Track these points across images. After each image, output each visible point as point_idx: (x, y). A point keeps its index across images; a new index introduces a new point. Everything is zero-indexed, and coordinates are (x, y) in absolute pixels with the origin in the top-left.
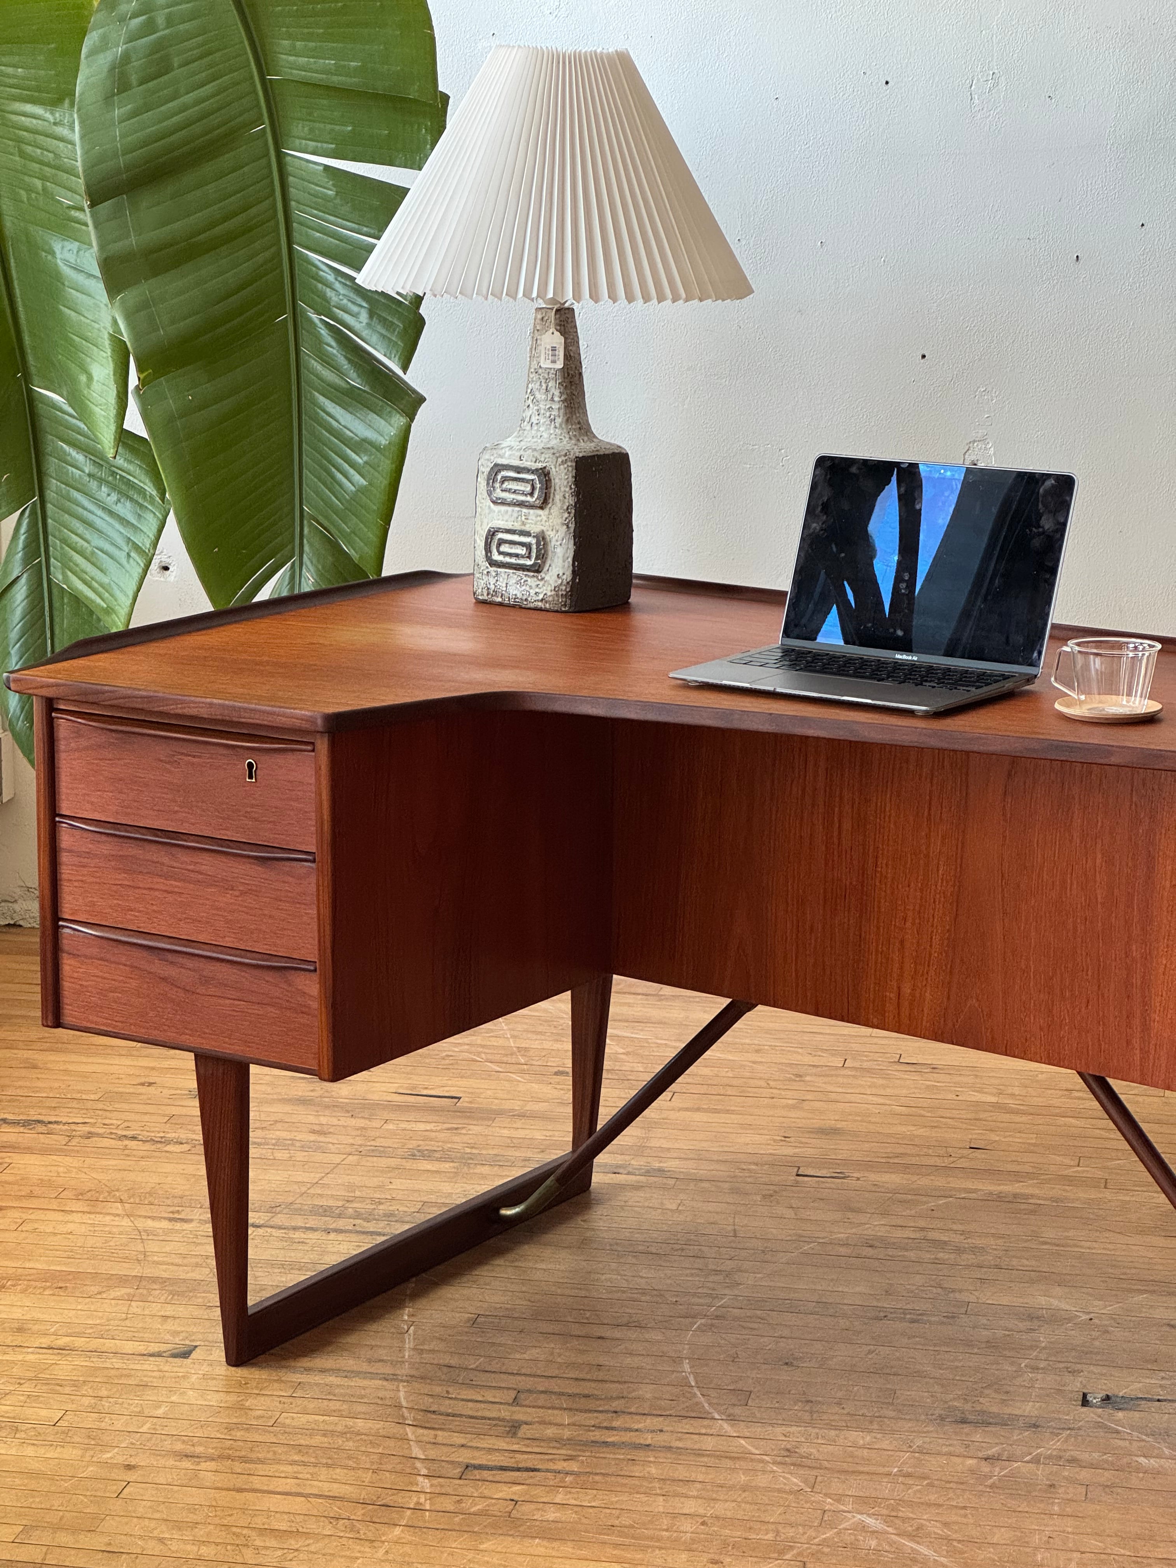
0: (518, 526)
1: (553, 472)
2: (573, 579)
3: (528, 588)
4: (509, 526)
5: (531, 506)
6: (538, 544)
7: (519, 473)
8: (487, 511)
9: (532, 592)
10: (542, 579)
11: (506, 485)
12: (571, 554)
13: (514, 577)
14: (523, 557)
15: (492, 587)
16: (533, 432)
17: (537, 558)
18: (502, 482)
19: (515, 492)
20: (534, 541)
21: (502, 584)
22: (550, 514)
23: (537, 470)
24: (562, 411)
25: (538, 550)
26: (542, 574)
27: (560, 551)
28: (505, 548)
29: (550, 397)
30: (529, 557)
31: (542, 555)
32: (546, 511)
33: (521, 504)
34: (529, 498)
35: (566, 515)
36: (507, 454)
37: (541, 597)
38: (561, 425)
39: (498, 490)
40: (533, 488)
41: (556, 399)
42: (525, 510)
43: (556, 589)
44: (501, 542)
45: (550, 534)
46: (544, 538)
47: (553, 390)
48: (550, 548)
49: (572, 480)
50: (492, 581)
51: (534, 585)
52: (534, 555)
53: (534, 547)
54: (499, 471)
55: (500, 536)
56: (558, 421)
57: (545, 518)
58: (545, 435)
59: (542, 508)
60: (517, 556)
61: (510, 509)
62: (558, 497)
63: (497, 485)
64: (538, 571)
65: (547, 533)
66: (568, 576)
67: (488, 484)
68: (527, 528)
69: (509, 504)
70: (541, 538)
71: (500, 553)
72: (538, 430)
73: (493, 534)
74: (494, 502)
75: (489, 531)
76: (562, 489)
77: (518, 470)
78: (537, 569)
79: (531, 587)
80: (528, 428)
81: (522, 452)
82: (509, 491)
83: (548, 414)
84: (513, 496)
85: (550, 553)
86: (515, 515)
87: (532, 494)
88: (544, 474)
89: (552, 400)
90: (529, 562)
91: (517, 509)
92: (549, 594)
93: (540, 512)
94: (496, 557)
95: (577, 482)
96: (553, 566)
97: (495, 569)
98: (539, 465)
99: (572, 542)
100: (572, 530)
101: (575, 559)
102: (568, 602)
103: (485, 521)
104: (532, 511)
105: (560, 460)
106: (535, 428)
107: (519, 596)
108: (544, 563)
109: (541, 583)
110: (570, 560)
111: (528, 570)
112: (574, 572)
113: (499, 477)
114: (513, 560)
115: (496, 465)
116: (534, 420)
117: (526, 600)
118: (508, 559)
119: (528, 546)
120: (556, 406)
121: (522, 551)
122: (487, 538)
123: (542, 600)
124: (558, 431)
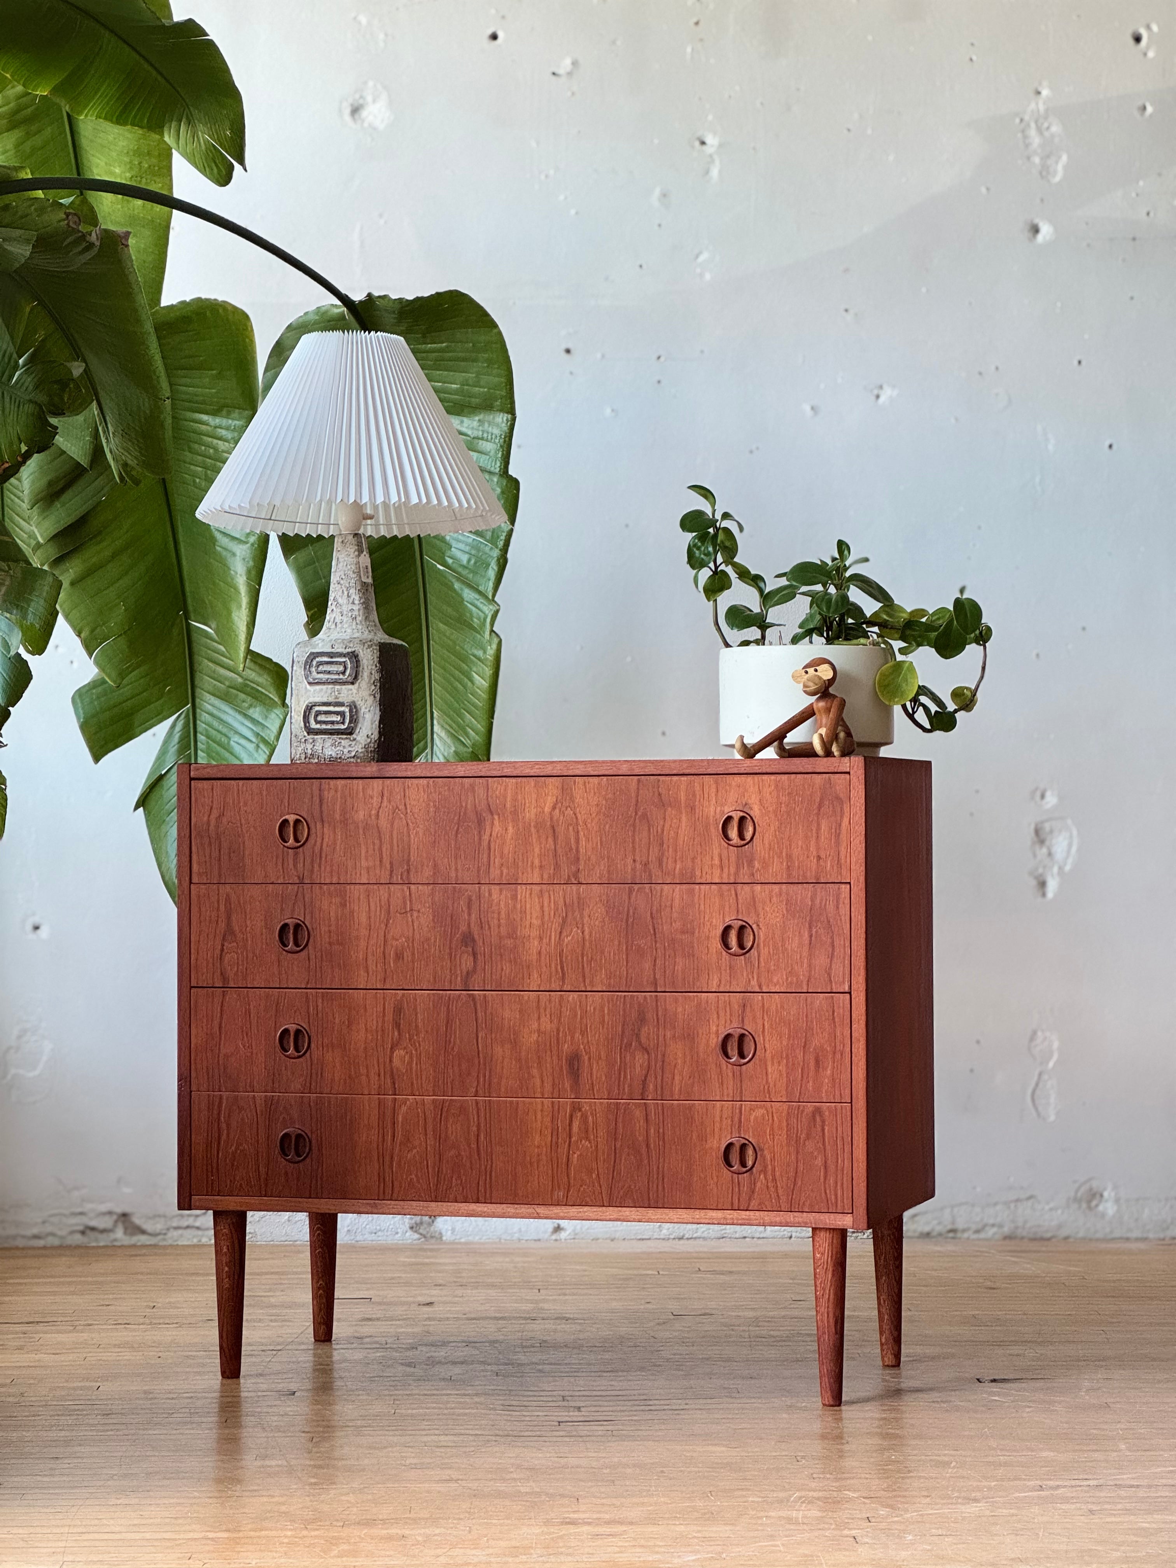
0: (331, 700)
1: (361, 655)
2: (380, 738)
3: (341, 748)
4: (325, 700)
5: (344, 683)
6: (351, 711)
7: (332, 657)
8: (304, 691)
9: (346, 751)
10: (354, 740)
11: (321, 668)
12: (377, 718)
13: (329, 740)
14: (338, 723)
15: (309, 752)
16: (338, 629)
17: (350, 722)
18: (318, 666)
19: (329, 673)
20: (347, 710)
21: (318, 747)
22: (359, 687)
23: (348, 653)
24: (361, 612)
25: (351, 716)
26: (354, 736)
27: (368, 716)
28: (321, 718)
29: (351, 601)
30: (343, 723)
31: (354, 719)
32: (356, 685)
33: (335, 682)
34: (341, 676)
35: (373, 687)
36: (320, 645)
37: (353, 754)
38: (361, 622)
39: (314, 674)
40: (345, 668)
41: (357, 602)
42: (337, 687)
43: (366, 747)
44: (318, 713)
45: (360, 703)
46: (355, 707)
47: (353, 596)
48: (361, 714)
49: (376, 660)
50: (309, 746)
51: (347, 745)
52: (347, 721)
53: (348, 714)
54: (315, 658)
55: (317, 708)
56: (359, 619)
57: (355, 691)
58: (349, 631)
59: (353, 683)
60: (332, 723)
61: (324, 687)
62: (366, 674)
63: (313, 669)
64: (351, 734)
65: (358, 703)
66: (376, 736)
67: (305, 668)
68: (340, 700)
69: (324, 683)
70: (353, 707)
71: (317, 722)
72: (342, 627)
73: (311, 709)
74: (310, 683)
75: (307, 706)
76: (370, 667)
77: (330, 655)
78: (349, 732)
79: (344, 747)
80: (333, 626)
81: (333, 642)
82: (325, 672)
83: (350, 614)
84: (327, 676)
85: (361, 719)
86: (329, 691)
87: (344, 673)
88: (354, 656)
89: (353, 603)
90: (343, 727)
91: (330, 686)
92: (360, 751)
93: (351, 687)
94: (313, 725)
95: (380, 662)
96: (364, 728)
97: (312, 736)
98: (350, 650)
99: (378, 708)
100: (378, 699)
101: (380, 723)
102: (376, 756)
103: (302, 700)
104: (344, 687)
105: (366, 645)
106: (339, 626)
107: (334, 755)
108: (356, 726)
109: (353, 743)
110: (377, 723)
111: (342, 734)
112: (380, 732)
113: (314, 663)
114: (329, 727)
115: (312, 654)
116: (338, 620)
117: (340, 758)
118: (324, 727)
119: (342, 714)
120: (356, 608)
121: (339, 718)
122: (305, 712)
123: (354, 757)
124: (360, 627)
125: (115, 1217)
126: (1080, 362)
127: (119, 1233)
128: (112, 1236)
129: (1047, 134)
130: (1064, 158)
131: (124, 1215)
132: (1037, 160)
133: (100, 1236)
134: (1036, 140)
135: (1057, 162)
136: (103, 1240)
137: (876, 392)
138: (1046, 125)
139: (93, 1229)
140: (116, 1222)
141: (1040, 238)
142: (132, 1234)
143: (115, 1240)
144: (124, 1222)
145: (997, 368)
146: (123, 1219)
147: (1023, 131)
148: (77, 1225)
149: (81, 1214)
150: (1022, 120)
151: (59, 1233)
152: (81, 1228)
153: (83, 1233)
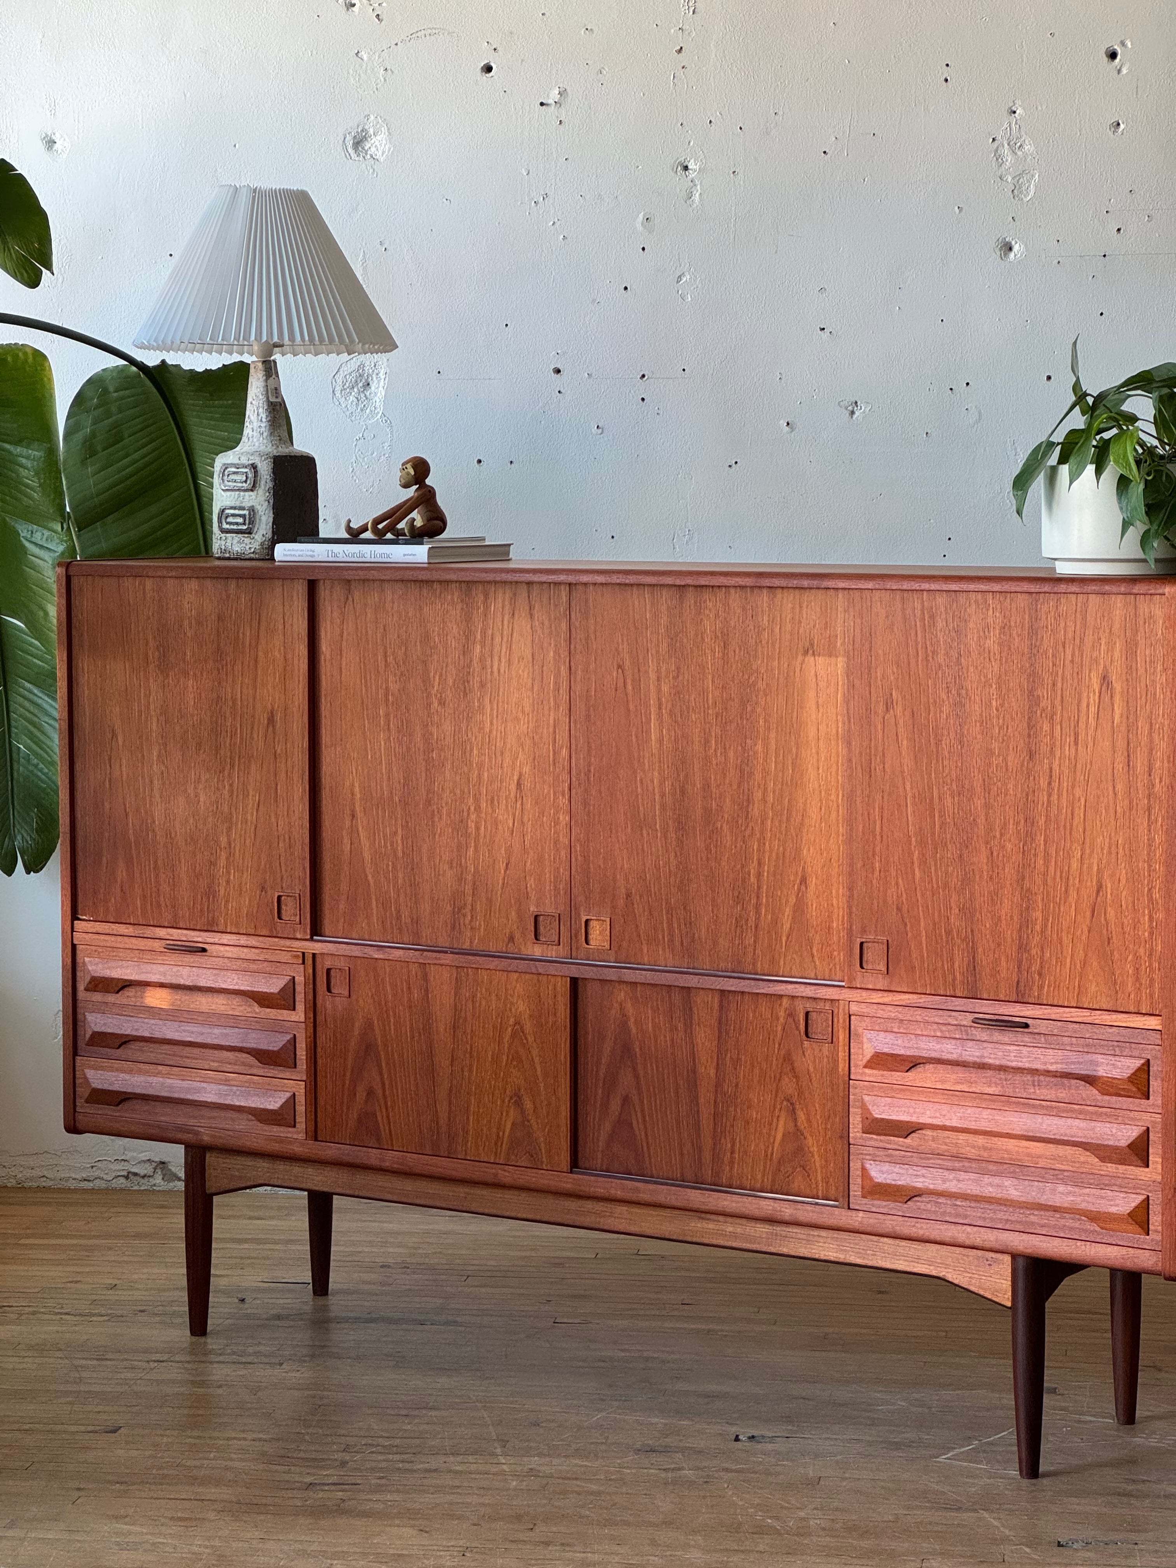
20: (247, 513)
125: (154, 1164)
126: (1049, 378)
127: (158, 1180)
128: (152, 1181)
129: (1019, 153)
130: (1037, 176)
131: (163, 1163)
132: (1010, 179)
133: (142, 1181)
134: (1009, 159)
135: (1028, 181)
136: (145, 1185)
137: (850, 408)
138: (1019, 144)
139: (135, 1174)
140: (155, 1169)
141: (1012, 255)
142: (169, 1181)
143: (155, 1185)
144: (162, 1169)
145: (968, 384)
146: (161, 1166)
147: (996, 150)
148: (119, 1171)
149: (125, 1161)
150: (994, 140)
151: (105, 1177)
152: (125, 1173)
153: (127, 1177)
